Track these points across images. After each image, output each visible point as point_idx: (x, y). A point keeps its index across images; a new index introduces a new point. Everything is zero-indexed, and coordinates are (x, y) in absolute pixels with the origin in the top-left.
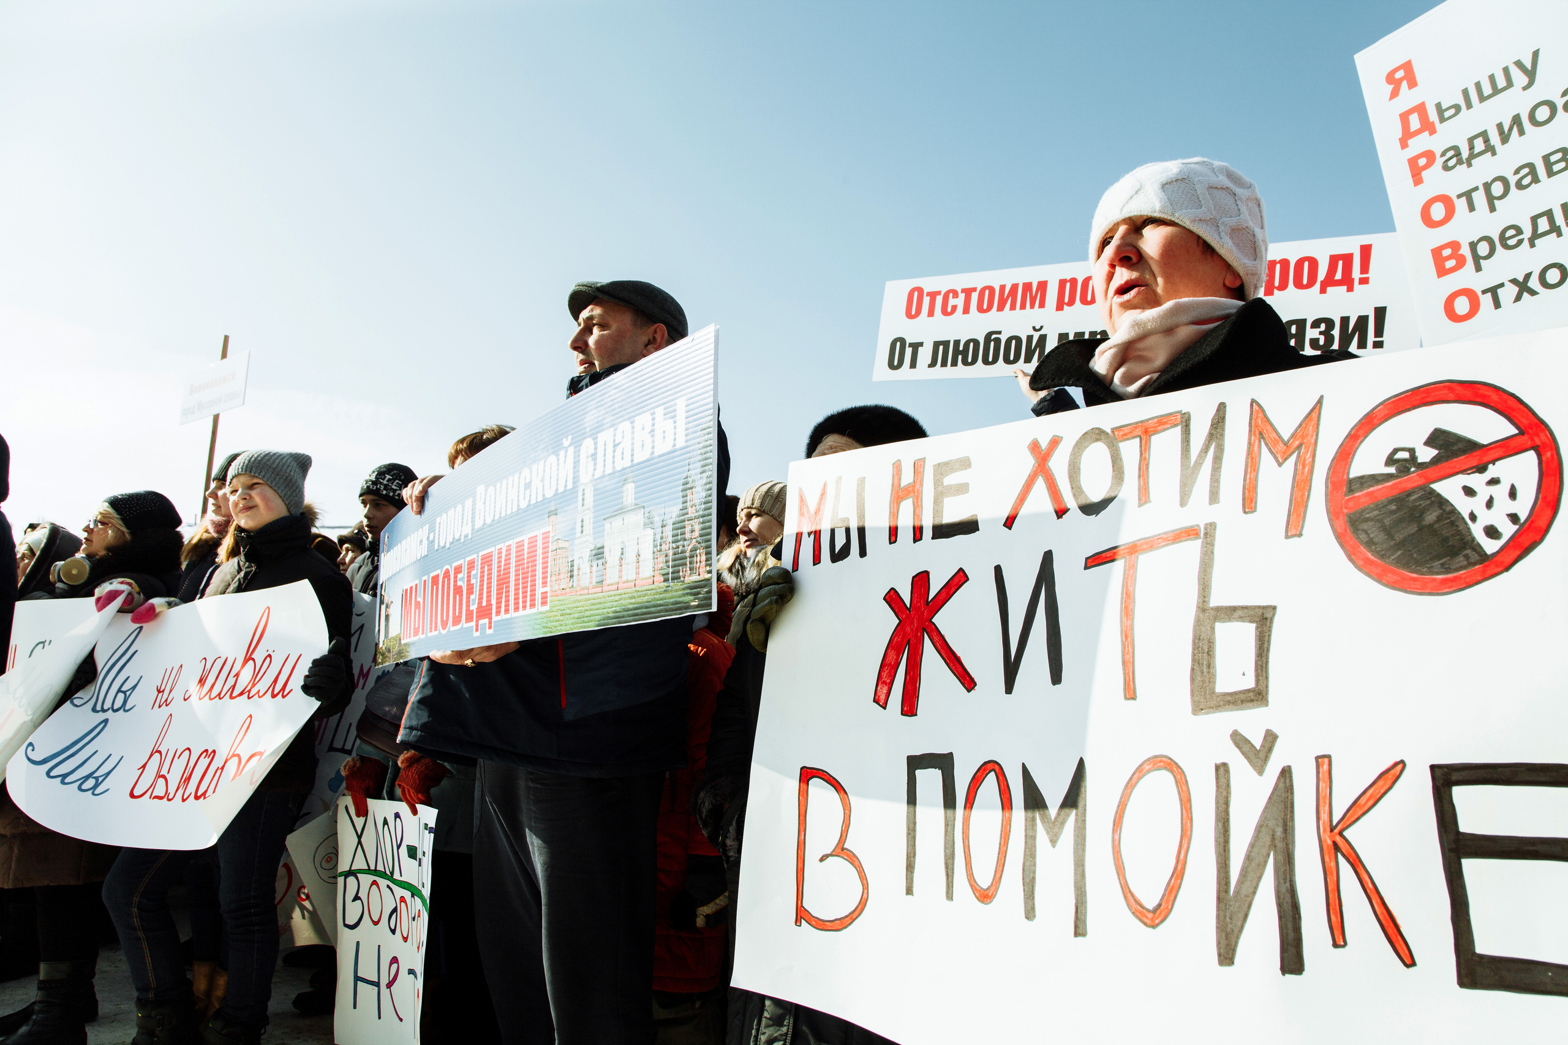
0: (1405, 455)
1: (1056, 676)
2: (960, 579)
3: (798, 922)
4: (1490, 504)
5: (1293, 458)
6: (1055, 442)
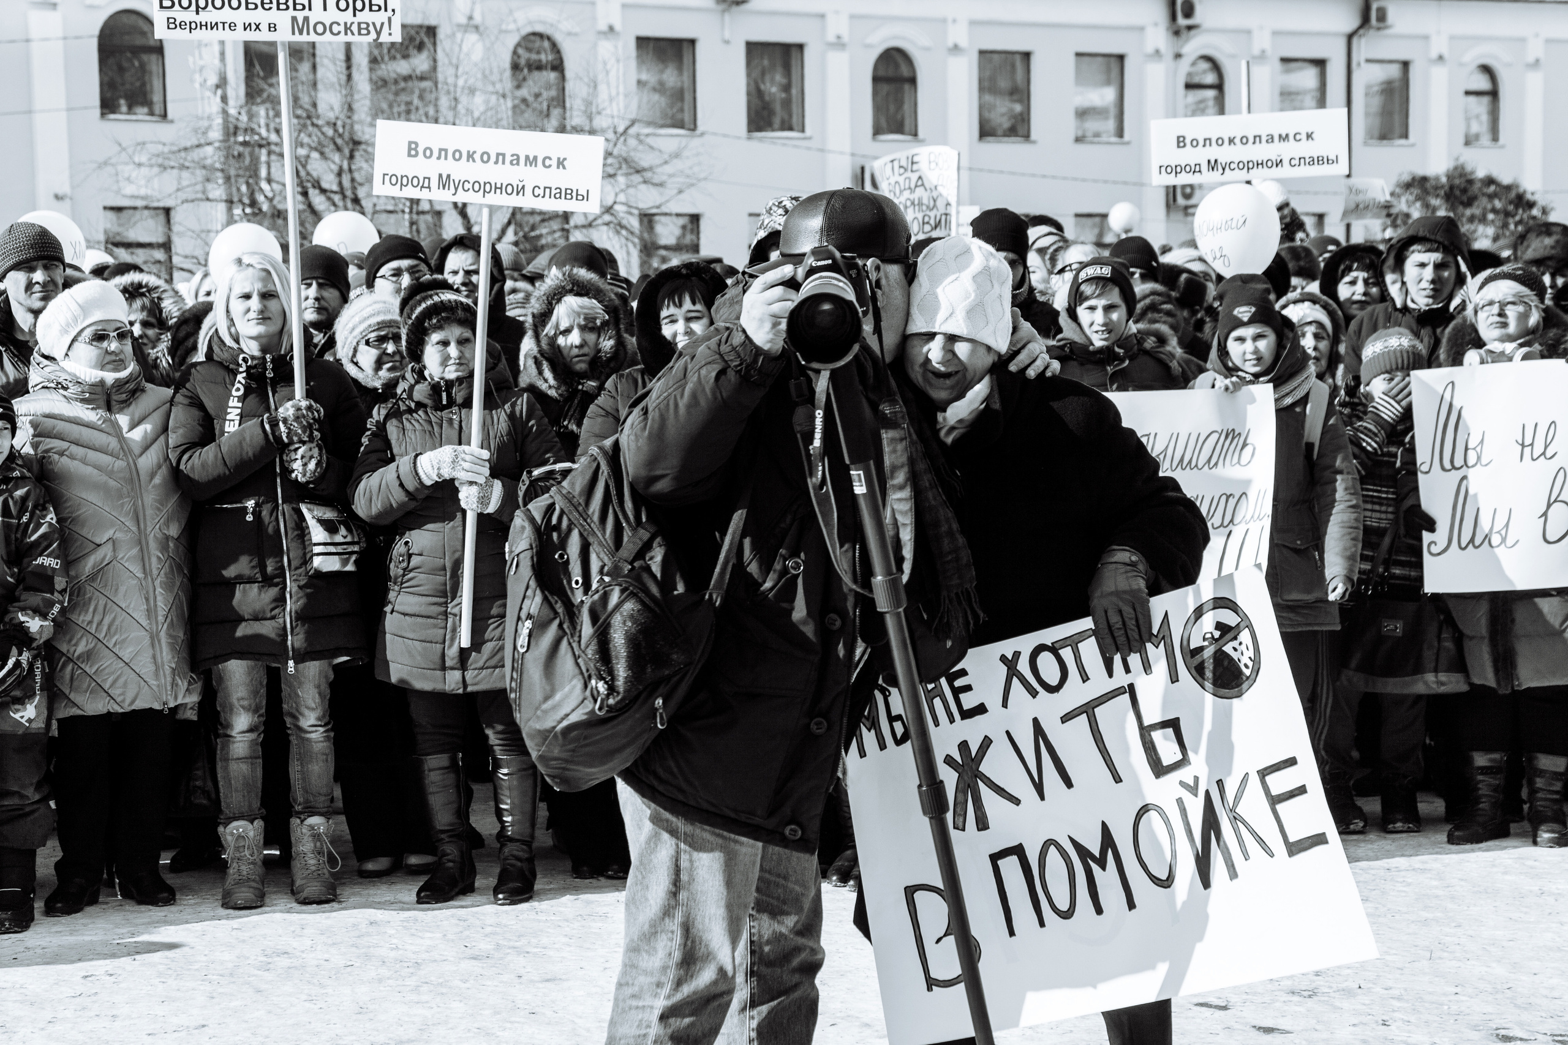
1: (1069, 785)
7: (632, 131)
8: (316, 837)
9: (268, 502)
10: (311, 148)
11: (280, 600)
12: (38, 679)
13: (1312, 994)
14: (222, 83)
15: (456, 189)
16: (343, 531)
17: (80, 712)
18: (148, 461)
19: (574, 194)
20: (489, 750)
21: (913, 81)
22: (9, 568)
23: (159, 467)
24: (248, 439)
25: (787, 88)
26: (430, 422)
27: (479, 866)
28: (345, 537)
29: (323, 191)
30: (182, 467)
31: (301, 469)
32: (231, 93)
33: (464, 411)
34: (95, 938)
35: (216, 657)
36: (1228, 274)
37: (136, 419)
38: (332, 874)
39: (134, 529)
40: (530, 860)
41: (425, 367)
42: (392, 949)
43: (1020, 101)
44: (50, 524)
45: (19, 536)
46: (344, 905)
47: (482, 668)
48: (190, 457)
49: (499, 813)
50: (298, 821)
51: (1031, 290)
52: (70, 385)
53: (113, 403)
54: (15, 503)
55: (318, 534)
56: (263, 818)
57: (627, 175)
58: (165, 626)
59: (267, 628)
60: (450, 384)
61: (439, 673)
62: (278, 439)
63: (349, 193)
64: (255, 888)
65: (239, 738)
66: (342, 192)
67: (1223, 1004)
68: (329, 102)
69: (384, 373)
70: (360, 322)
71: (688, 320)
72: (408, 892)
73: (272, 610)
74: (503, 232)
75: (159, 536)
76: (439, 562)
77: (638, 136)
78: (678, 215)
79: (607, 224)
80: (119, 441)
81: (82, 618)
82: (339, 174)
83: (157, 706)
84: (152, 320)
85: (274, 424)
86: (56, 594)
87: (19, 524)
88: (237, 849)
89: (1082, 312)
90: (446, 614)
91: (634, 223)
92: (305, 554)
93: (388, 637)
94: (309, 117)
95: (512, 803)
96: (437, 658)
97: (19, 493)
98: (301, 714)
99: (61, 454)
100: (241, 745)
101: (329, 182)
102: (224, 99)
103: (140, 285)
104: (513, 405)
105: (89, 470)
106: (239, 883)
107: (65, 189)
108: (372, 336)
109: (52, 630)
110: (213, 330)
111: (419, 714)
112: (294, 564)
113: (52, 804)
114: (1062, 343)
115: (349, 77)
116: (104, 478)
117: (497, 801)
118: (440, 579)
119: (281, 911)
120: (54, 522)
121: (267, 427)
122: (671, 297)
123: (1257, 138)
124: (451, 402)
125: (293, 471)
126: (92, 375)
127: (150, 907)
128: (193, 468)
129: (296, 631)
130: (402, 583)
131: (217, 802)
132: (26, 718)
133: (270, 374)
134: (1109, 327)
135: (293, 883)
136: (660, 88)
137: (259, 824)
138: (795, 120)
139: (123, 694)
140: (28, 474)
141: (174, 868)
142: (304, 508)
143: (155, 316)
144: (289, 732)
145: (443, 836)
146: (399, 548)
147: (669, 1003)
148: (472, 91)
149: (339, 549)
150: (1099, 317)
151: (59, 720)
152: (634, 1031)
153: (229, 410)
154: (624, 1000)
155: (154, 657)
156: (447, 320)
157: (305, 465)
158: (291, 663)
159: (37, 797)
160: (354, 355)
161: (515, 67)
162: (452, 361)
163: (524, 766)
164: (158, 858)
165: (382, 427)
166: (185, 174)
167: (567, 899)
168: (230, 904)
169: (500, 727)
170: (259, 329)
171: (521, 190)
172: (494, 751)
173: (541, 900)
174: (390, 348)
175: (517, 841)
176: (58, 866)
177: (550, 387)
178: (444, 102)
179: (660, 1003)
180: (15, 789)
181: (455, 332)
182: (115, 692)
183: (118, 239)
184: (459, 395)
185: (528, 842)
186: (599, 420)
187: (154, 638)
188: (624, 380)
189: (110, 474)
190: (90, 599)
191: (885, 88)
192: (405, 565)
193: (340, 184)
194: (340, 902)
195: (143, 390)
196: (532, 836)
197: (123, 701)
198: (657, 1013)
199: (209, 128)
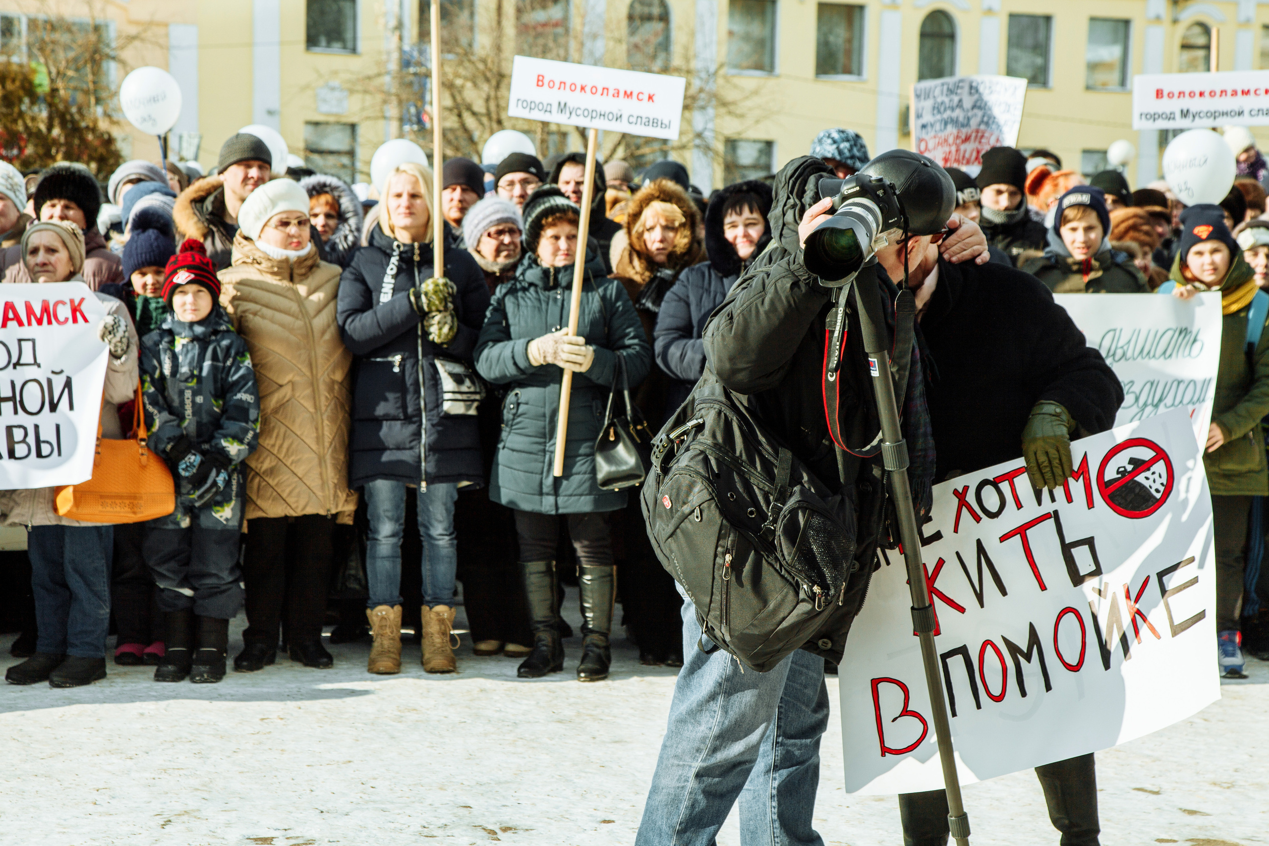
0: (1122, 469)
1: (1004, 592)
2: (941, 563)
3: (883, 755)
4: (1154, 481)
5: (1082, 477)
6: (966, 488)
7: (722, 72)
8: (441, 621)
9: (410, 358)
10: (466, 79)
11: (417, 435)
12: (234, 487)
13: (1231, 786)
14: (400, 26)
15: (571, 113)
16: (468, 382)
17: (264, 515)
18: (321, 321)
19: (659, 123)
20: (575, 560)
21: (952, 37)
22: (216, 401)
23: (329, 326)
24: (397, 308)
25: (850, 41)
26: (539, 300)
27: (567, 651)
28: (469, 388)
29: (474, 114)
30: (347, 327)
31: (437, 332)
32: (406, 34)
33: (567, 292)
34: (271, 690)
35: (367, 477)
36: (1190, 202)
37: (313, 288)
38: (453, 651)
39: (308, 374)
40: (607, 648)
41: (538, 256)
42: (497, 711)
43: (1041, 55)
44: (248, 368)
45: (224, 376)
46: (461, 675)
47: (571, 495)
48: (353, 321)
49: (583, 610)
50: (428, 608)
51: (1027, 211)
52: (263, 261)
53: (295, 276)
54: (222, 350)
55: (448, 384)
56: (401, 604)
57: (715, 108)
58: (330, 450)
59: (406, 456)
60: (557, 270)
61: (537, 497)
62: (420, 308)
63: (494, 116)
64: (394, 659)
65: (384, 541)
66: (489, 114)
67: (1156, 790)
68: (483, 43)
69: (502, 260)
70: (484, 219)
71: (747, 225)
72: (512, 667)
73: (411, 442)
74: (614, 150)
75: (327, 380)
76: (541, 410)
77: (726, 78)
78: (755, 141)
79: (698, 146)
80: (299, 306)
81: (267, 442)
82: (488, 100)
83: (322, 512)
84: (333, 213)
85: (418, 296)
86: (250, 423)
87: (224, 367)
88: (381, 627)
89: (1065, 231)
90: (544, 451)
91: (720, 147)
92: (437, 400)
93: (501, 468)
94: (466, 54)
95: (593, 603)
96: (536, 485)
97: (225, 343)
98: (431, 525)
99: (255, 314)
100: (385, 546)
101: (479, 106)
102: (401, 38)
103: (325, 185)
104: (605, 290)
105: (275, 327)
106: (382, 653)
107: (275, 105)
108: (493, 230)
109: (247, 452)
110: (375, 223)
111: (522, 527)
112: (430, 406)
113: (242, 585)
114: (1049, 255)
115: (499, 22)
116: (286, 334)
117: (582, 600)
118: (541, 423)
119: (413, 677)
120: (250, 366)
121: (412, 299)
122: (733, 207)
123: (1223, 92)
124: (556, 285)
125: (430, 334)
126: (279, 253)
127: (314, 669)
128: (355, 329)
129: (429, 459)
130: (512, 426)
131: (366, 588)
132: (224, 517)
133: (416, 258)
134: (1088, 245)
135: (422, 656)
136: (747, 38)
137: (398, 609)
138: (854, 67)
139: (297, 502)
140: (232, 329)
141: (332, 640)
142: (438, 364)
143: (335, 210)
144: (422, 539)
145: (539, 626)
146: (511, 398)
147: (705, 765)
148: (595, 37)
149: (465, 397)
150: (1080, 236)
151: (249, 521)
152: (674, 784)
153: (384, 285)
154: (668, 759)
155: (321, 474)
156: (560, 219)
157: (440, 329)
158: (424, 484)
159: (230, 579)
160: (478, 245)
161: (631, 18)
162: (561, 253)
163: (603, 574)
164: (320, 631)
165: (501, 302)
166: (368, 97)
167: (635, 679)
168: (375, 671)
169: (586, 543)
170: (407, 221)
171: (619, 118)
172: (580, 561)
173: (614, 680)
174: (507, 239)
175: (597, 632)
176: (246, 633)
177: (637, 273)
178: (573, 45)
179: (697, 764)
180: (214, 572)
181: (564, 229)
182: (291, 500)
183: (314, 147)
184: (563, 279)
185: (605, 635)
186: (674, 304)
187: (321, 460)
188: (694, 273)
189: (291, 330)
190: (274, 428)
191: (929, 43)
192: (514, 411)
193: (488, 109)
194: (458, 673)
195: (318, 266)
196: (609, 629)
197: (297, 507)
198: (694, 771)
199: (388, 61)
